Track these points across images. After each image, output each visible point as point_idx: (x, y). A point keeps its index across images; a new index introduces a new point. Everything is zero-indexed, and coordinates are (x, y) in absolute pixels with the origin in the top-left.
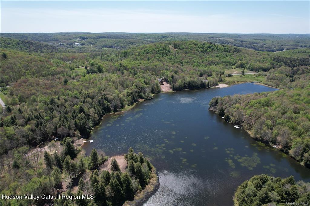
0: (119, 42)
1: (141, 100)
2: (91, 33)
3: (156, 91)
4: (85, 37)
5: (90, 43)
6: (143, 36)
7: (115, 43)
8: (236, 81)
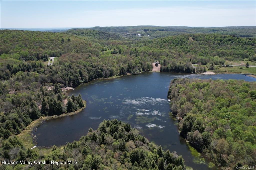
0: (169, 34)
1: (129, 74)
2: (158, 27)
3: (147, 70)
4: (147, 30)
5: (149, 34)
6: (196, 30)
7: (166, 34)
8: (228, 71)
